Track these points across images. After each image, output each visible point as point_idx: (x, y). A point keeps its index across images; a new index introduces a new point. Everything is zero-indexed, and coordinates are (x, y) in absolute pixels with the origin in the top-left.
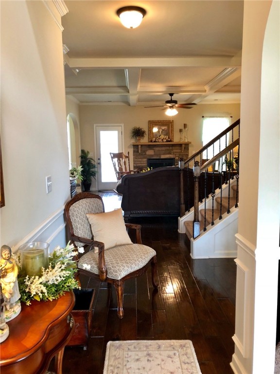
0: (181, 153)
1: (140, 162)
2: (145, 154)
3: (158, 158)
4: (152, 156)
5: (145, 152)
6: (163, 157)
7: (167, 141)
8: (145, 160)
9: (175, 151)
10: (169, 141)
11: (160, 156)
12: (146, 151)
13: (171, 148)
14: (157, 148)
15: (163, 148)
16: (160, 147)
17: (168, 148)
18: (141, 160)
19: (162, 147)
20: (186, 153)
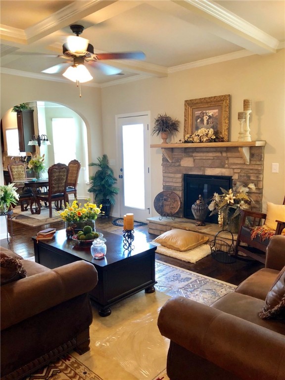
0: (245, 167)
1: (171, 180)
2: (180, 165)
3: (200, 173)
4: (191, 169)
5: (179, 160)
6: (210, 172)
7: (211, 140)
8: (180, 176)
9: (231, 161)
10: (214, 141)
11: (204, 171)
12: (181, 159)
13: (224, 154)
14: (199, 154)
15: (211, 154)
16: (203, 152)
17: (219, 154)
18: (172, 175)
19: (208, 152)
20: (256, 167)
